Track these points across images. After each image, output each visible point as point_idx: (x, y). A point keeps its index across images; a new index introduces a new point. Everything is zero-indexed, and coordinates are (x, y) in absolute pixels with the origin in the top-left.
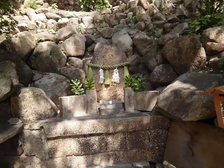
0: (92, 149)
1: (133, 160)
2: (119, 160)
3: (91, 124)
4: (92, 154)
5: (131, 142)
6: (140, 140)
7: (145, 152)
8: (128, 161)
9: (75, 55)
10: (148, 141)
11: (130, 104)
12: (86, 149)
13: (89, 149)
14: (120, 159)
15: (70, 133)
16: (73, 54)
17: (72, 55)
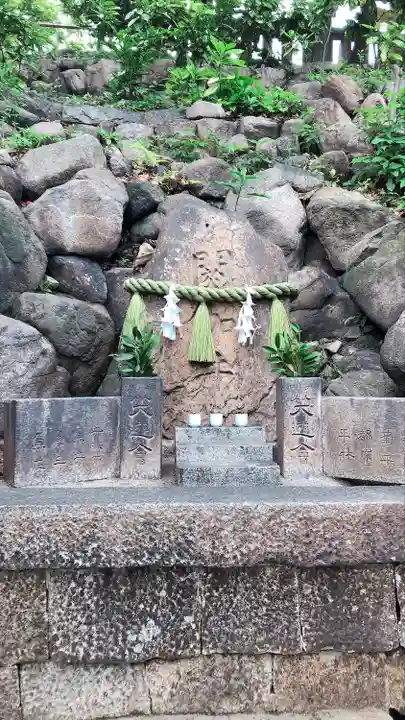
0: (138, 641)
1: (320, 702)
2: (256, 698)
3: (142, 519)
4: (133, 664)
5: (315, 617)
6: (355, 609)
7: (375, 664)
8: (299, 707)
9: (79, 251)
10: (393, 617)
11: (302, 449)
12: (110, 639)
13: (124, 640)
14: (260, 696)
15: (44, 555)
16: (71, 245)
17: (69, 249)
